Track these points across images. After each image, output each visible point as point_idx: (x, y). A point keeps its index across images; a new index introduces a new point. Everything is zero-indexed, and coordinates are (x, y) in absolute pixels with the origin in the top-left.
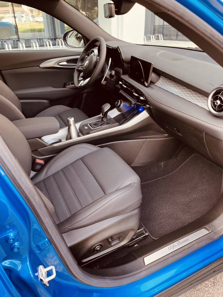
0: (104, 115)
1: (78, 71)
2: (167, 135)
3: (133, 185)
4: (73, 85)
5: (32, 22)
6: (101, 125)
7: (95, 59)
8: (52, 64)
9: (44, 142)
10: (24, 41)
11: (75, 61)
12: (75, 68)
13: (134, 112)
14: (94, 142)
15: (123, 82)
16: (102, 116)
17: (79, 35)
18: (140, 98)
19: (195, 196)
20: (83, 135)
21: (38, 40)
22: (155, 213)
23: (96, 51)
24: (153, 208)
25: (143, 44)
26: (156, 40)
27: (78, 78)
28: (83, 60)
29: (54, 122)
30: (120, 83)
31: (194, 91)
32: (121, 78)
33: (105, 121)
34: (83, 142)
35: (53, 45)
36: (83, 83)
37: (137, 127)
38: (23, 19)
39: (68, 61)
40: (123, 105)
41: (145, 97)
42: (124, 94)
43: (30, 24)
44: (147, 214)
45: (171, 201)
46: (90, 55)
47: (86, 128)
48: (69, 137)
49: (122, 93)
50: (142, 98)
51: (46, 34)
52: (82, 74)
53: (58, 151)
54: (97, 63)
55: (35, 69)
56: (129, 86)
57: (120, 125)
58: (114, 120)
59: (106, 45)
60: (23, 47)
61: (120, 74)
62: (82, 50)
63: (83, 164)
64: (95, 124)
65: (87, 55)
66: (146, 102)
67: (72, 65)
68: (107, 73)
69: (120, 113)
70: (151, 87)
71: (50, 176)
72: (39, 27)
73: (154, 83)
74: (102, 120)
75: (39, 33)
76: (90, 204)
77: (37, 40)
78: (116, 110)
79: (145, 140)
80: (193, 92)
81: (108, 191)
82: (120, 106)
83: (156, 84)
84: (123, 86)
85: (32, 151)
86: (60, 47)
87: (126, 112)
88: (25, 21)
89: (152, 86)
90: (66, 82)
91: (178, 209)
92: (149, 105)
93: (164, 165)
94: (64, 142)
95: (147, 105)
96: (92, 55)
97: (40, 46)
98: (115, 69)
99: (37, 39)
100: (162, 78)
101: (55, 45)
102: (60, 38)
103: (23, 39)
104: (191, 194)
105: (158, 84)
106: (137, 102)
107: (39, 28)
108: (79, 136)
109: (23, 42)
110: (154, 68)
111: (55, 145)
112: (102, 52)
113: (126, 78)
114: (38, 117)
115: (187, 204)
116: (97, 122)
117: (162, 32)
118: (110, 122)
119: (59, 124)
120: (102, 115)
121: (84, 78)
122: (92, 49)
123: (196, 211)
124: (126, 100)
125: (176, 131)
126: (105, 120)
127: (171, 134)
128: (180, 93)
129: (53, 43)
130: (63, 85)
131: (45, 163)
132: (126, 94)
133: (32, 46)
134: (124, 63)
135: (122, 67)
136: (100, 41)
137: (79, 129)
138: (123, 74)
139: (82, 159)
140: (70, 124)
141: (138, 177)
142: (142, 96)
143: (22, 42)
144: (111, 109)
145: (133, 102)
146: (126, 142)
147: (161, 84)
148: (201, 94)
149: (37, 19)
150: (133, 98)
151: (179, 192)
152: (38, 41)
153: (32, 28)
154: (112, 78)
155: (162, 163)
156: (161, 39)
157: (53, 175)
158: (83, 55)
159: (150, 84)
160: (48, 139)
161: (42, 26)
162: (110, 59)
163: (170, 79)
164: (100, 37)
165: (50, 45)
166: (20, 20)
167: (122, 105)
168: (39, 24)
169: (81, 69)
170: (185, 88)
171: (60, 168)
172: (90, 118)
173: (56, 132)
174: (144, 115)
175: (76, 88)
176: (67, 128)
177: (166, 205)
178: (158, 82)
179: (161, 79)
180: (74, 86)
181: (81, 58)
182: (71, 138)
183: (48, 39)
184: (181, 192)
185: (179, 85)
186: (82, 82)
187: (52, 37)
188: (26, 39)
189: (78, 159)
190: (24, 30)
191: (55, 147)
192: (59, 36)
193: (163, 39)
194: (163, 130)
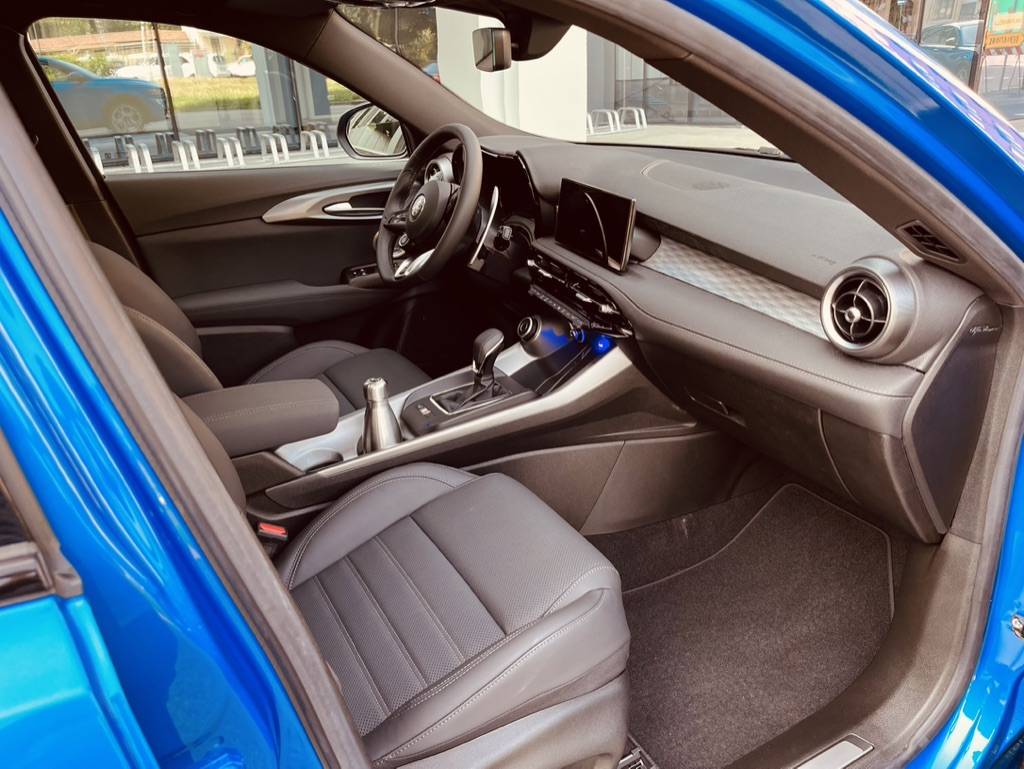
0: (484, 367)
1: (389, 228)
2: (691, 425)
3: (598, 597)
4: (376, 275)
5: (219, 76)
6: (474, 400)
7: (445, 191)
8: (304, 211)
9: (288, 463)
10: (195, 138)
11: (379, 199)
12: (380, 220)
13: (578, 354)
14: (454, 456)
15: (540, 259)
16: (476, 371)
17: (387, 117)
18: (599, 308)
19: (805, 629)
20: (417, 435)
21: (242, 134)
22: (674, 695)
23: (446, 166)
24: (663, 676)
25: (585, 141)
26: (624, 126)
27: (391, 250)
28: (404, 194)
29: (320, 396)
30: (531, 263)
31: (774, 281)
32: (534, 248)
33: (488, 386)
34: (417, 458)
35: (291, 149)
36: (407, 268)
37: (591, 403)
38: (188, 69)
39: (355, 200)
40: (540, 332)
41: (617, 306)
42: (545, 298)
43: (211, 83)
44: (644, 700)
45: (724, 651)
46: (426, 181)
47: (425, 411)
48: (368, 444)
49: (538, 294)
50: (605, 309)
51: (267, 116)
52: (403, 239)
53: (333, 492)
54: (452, 205)
55: (249, 228)
56: (560, 272)
57: (539, 396)
58: (516, 383)
59: (482, 148)
60: (190, 158)
61: (528, 237)
62: (402, 163)
63: (421, 531)
64: (454, 399)
65: (418, 180)
66: (620, 319)
67: (369, 213)
68: (487, 233)
69: (531, 359)
70: (632, 273)
71: (308, 580)
72: (239, 92)
73: (640, 261)
74: (478, 384)
75: (243, 111)
76: (454, 672)
77: (235, 134)
78: (522, 348)
79: (621, 443)
80: (771, 286)
81: (515, 623)
82: (532, 334)
83: (648, 263)
84: (542, 274)
85: (248, 497)
86: (313, 155)
87: (552, 355)
88: (193, 75)
89: (637, 270)
90: (349, 266)
91: (750, 679)
92: (632, 330)
93: (689, 528)
94: (353, 462)
95: (624, 331)
96: (432, 178)
97: (248, 153)
98: (509, 220)
99: (238, 131)
100: (667, 243)
101: (299, 149)
102: (312, 128)
103: (189, 132)
104: (789, 623)
105: (654, 262)
106: (591, 322)
107: (242, 97)
108: (401, 439)
109: (190, 140)
110: (637, 213)
111: (324, 473)
112: (470, 171)
113: (549, 247)
114: (257, 382)
115: (778, 658)
116: (461, 392)
117: (641, 99)
118: (504, 389)
119: (336, 402)
120: (477, 368)
121: (412, 253)
122: (432, 162)
123: (812, 683)
124: (551, 316)
125: (724, 413)
126: (486, 382)
127: (704, 421)
128: (730, 289)
129: (290, 141)
130: (340, 273)
131: (289, 537)
132: (552, 297)
133: (220, 155)
134: (541, 202)
135: (533, 212)
136: (459, 136)
137: (401, 417)
138: (538, 236)
139: (415, 516)
140: (373, 402)
141: (613, 568)
142: (605, 303)
143: (188, 141)
144: (505, 346)
145: (577, 321)
146: (559, 454)
147: (664, 262)
148: (795, 289)
149: (233, 68)
150: (574, 307)
151: (749, 619)
152: (239, 137)
153: (220, 96)
154: (502, 250)
155: (684, 520)
156: (641, 123)
157: (320, 576)
158: (407, 179)
159: (630, 263)
160: (298, 455)
161: (252, 91)
162: (496, 190)
163: (694, 247)
164: (462, 125)
165: (280, 150)
166: (179, 73)
167: (538, 334)
168: (240, 85)
169: (401, 222)
170: (744, 272)
171: (343, 552)
172: (434, 378)
173: (328, 428)
174: (613, 363)
175: (385, 284)
176: (362, 413)
177: (708, 664)
178: (654, 257)
179: (663, 246)
180: (375, 280)
181: (400, 188)
182: (374, 448)
183: (275, 130)
184: (755, 617)
185: (724, 265)
186: (405, 263)
187: (287, 126)
188: (201, 131)
189: (402, 516)
190: (192, 101)
191: (322, 480)
192: (308, 119)
193: (648, 123)
194: (678, 408)
